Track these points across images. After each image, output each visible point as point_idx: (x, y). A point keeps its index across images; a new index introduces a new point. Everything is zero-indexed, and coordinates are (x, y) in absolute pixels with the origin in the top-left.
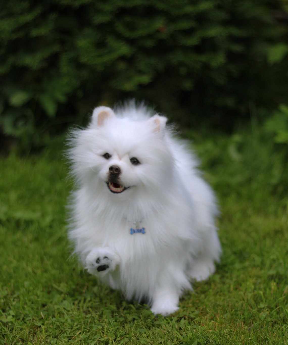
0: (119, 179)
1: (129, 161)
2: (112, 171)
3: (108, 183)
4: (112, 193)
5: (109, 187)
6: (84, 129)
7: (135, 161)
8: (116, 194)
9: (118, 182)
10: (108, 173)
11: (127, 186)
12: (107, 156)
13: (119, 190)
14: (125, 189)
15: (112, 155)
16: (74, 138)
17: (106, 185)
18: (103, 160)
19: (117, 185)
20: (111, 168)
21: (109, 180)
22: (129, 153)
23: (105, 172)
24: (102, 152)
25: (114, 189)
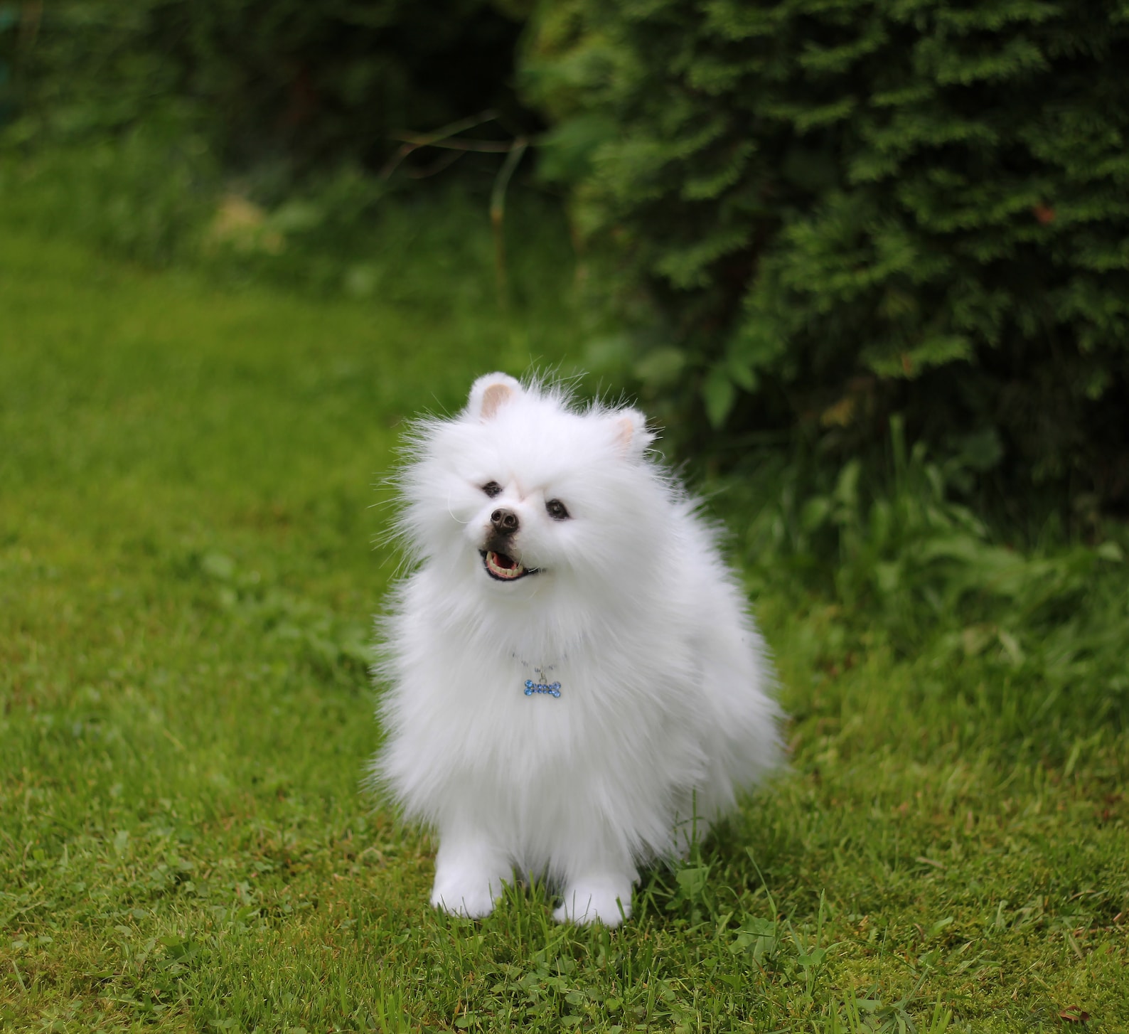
0: (512, 543)
1: (544, 506)
2: (497, 522)
3: (484, 554)
4: (491, 580)
5: (486, 563)
6: (449, 421)
7: (557, 510)
8: (500, 583)
9: (510, 549)
10: (487, 526)
11: (529, 566)
12: (492, 489)
13: (509, 572)
14: (525, 572)
15: (504, 488)
16: (421, 438)
17: (479, 559)
18: (482, 497)
19: (506, 560)
20: (496, 515)
21: (487, 543)
22: (544, 488)
23: (480, 522)
24: (484, 478)
25: (498, 570)
